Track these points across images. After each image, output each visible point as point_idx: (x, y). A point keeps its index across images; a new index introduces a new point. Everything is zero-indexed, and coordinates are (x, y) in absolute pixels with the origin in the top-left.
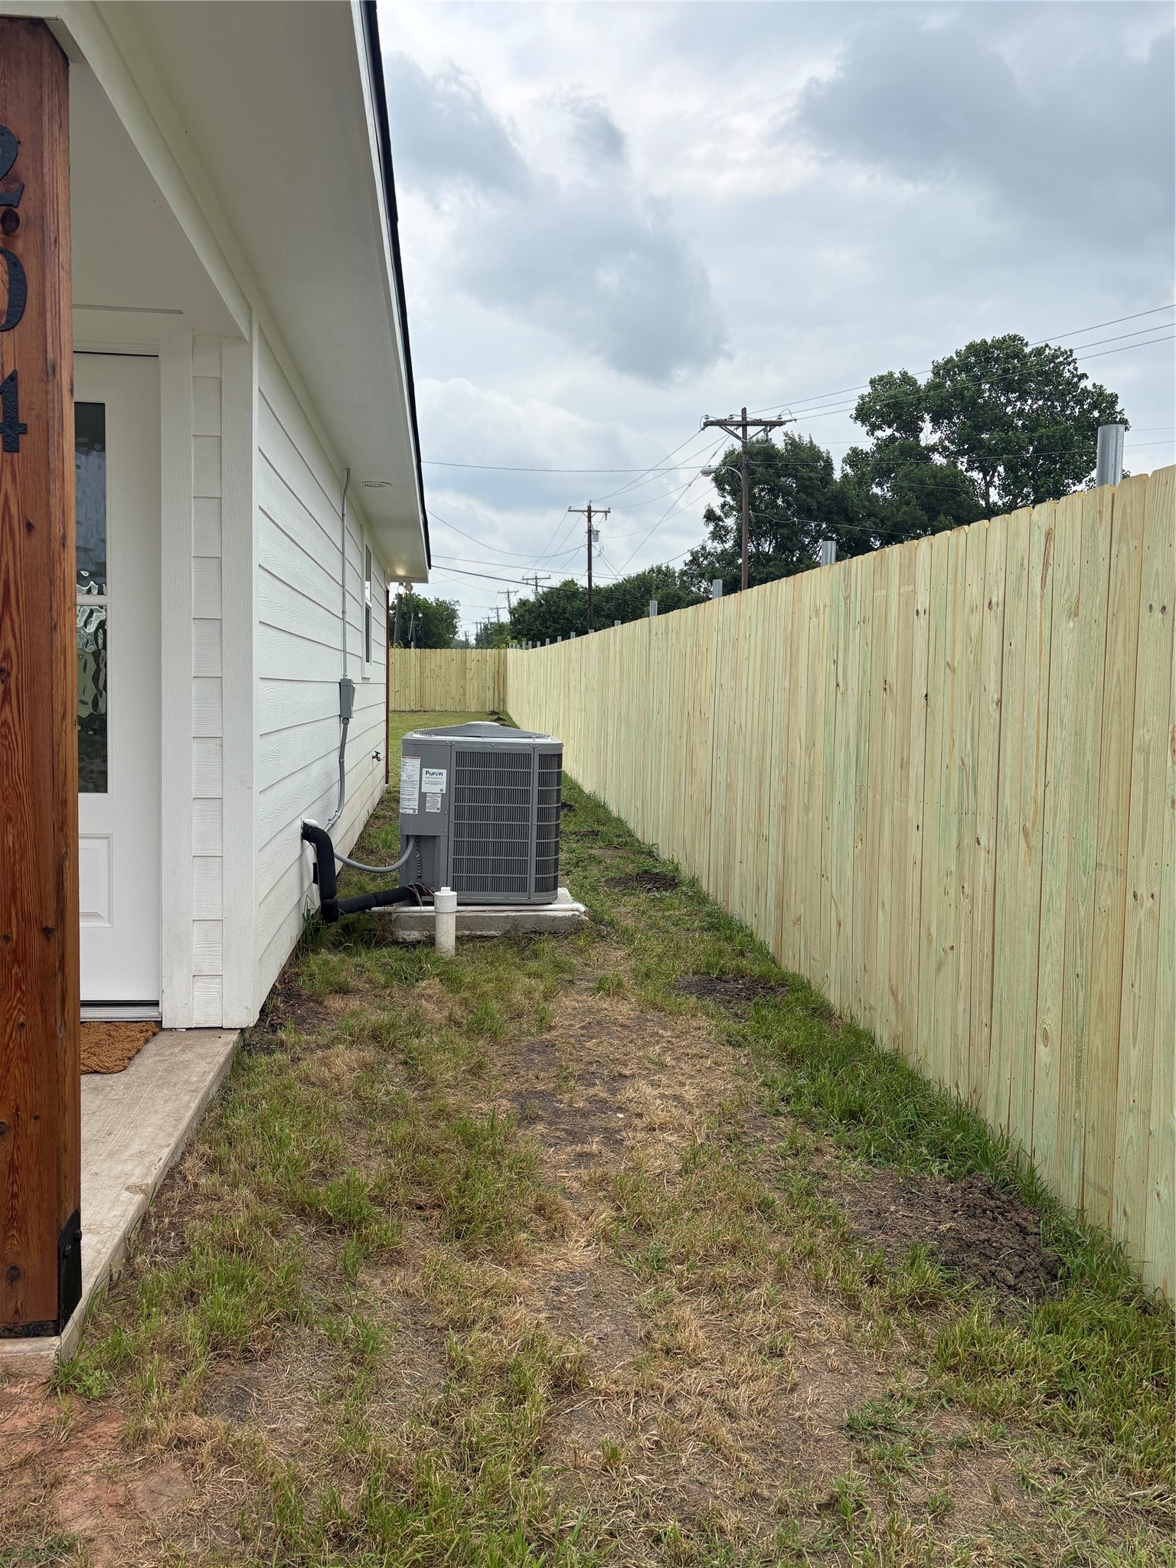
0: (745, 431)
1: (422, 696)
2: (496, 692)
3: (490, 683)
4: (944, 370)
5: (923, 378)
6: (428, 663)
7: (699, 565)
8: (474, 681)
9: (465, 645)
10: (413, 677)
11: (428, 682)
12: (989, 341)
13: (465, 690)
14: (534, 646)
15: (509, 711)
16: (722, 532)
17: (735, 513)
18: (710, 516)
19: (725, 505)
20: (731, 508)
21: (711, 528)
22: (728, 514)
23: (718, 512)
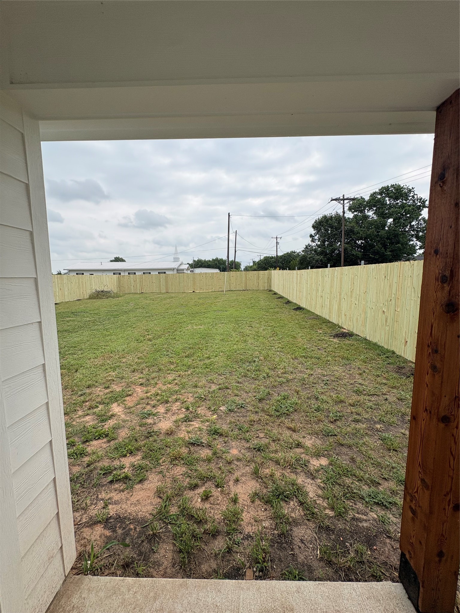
0: (344, 202)
1: (246, 285)
2: (268, 284)
3: (266, 281)
4: (373, 195)
5: (367, 198)
6: (248, 275)
7: (308, 249)
8: (262, 280)
9: (241, 271)
10: (243, 280)
11: (248, 281)
12: (390, 185)
13: (259, 283)
14: (280, 269)
15: (272, 289)
16: (314, 240)
17: (318, 235)
18: (311, 236)
19: (315, 233)
20: (317, 234)
21: (311, 239)
22: (316, 236)
23: (313, 235)
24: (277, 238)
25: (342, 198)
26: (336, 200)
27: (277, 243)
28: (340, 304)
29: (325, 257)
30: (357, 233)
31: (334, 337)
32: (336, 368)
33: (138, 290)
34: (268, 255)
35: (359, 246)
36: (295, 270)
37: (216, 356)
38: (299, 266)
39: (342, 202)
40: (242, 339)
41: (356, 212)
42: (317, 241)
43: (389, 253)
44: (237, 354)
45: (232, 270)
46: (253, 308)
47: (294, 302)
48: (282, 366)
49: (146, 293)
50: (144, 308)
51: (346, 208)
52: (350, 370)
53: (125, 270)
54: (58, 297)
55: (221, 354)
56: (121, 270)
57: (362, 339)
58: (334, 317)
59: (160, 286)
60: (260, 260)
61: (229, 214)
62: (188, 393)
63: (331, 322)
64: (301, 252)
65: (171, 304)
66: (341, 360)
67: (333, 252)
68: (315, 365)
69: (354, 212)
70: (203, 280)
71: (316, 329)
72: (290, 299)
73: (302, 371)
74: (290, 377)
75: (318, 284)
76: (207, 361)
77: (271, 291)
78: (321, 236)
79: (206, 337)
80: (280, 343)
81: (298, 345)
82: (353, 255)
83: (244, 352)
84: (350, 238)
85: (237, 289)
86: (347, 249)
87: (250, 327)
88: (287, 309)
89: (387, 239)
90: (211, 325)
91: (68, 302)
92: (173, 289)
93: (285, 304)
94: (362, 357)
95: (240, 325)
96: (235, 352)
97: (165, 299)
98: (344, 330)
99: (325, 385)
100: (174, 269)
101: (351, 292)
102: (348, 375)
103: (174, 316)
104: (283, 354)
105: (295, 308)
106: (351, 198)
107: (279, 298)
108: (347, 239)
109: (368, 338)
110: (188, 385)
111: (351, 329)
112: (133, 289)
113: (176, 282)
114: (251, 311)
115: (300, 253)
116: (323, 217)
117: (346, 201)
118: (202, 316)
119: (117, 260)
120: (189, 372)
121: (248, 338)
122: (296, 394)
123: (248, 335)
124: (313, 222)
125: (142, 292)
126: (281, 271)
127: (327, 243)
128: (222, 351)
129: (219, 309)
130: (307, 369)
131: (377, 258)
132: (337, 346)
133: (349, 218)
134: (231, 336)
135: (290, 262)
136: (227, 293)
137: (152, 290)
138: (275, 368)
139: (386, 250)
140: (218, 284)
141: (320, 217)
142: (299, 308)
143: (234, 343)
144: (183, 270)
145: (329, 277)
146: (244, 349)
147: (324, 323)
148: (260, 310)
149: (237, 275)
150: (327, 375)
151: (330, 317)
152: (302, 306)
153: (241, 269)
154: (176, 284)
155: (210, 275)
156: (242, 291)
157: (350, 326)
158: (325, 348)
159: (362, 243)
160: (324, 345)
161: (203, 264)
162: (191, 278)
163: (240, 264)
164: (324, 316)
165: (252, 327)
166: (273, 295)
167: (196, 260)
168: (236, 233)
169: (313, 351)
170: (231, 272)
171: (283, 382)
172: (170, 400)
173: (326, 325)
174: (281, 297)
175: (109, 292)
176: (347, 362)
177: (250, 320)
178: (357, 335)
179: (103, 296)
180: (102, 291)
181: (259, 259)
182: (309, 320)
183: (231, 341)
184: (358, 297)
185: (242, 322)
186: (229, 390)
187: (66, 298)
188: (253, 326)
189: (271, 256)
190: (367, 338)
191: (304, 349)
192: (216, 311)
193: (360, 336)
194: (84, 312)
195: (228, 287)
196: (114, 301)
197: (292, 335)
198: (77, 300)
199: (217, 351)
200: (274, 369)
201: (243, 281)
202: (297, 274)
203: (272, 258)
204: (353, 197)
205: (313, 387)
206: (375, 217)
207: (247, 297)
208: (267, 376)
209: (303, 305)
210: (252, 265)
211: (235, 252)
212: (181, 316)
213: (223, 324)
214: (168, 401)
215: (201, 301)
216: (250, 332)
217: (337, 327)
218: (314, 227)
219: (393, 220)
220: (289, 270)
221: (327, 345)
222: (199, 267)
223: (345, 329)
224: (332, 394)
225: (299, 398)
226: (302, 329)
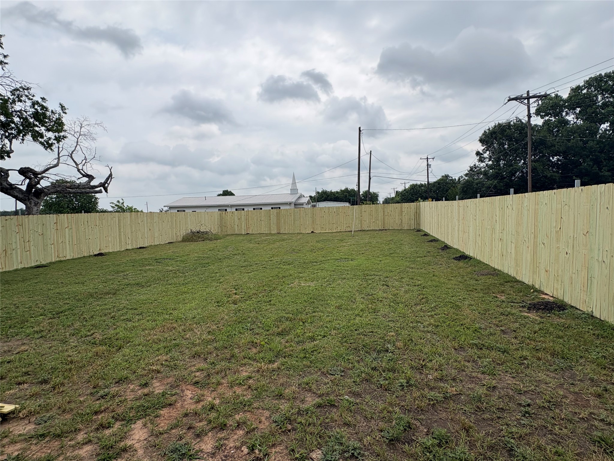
0: (528, 101)
1: (384, 223)
2: (416, 221)
3: (413, 217)
4: (576, 90)
5: (565, 95)
8: (406, 216)
10: (380, 216)
11: (386, 217)
13: (402, 220)
14: (432, 201)
15: (422, 228)
16: (483, 159)
17: (488, 152)
18: (478, 153)
19: (484, 149)
20: (487, 150)
21: (478, 158)
22: (485, 153)
23: (481, 152)
24: (427, 158)
25: (526, 95)
26: (516, 99)
27: (428, 165)
28: (535, 253)
29: (500, 182)
30: (552, 146)
31: (529, 309)
32: (542, 376)
33: (243, 231)
34: (415, 183)
35: (554, 165)
36: (455, 200)
37: (324, 336)
38: (461, 196)
39: (526, 101)
40: (370, 306)
41: (548, 116)
42: (487, 160)
43: (607, 173)
44: (359, 334)
45: (365, 202)
46: (392, 255)
47: (455, 247)
48: (434, 364)
49: (253, 234)
50: (244, 254)
51: (533, 110)
52: (572, 384)
53: (232, 206)
54: (146, 240)
55: (333, 332)
56: (228, 206)
57: (584, 316)
58: (524, 273)
59: (270, 224)
60: (405, 190)
61: (360, 128)
62: (264, 410)
63: (520, 282)
64: (464, 177)
65: (280, 249)
66: (549, 358)
67: (514, 175)
68: (498, 364)
69: (545, 116)
70: (325, 216)
71: (494, 293)
72: (449, 243)
73: (474, 377)
74: (452, 390)
75: (494, 221)
76: (309, 345)
77: (420, 231)
78: (493, 152)
79: (315, 301)
80: (432, 316)
81: (465, 321)
82: (546, 177)
83: (371, 330)
84: (540, 153)
85: (372, 229)
86: (536, 169)
87: (385, 287)
88: (443, 257)
89: (601, 152)
90: (327, 281)
91: (158, 245)
92: (287, 229)
93: (440, 251)
94: (594, 355)
95: (370, 282)
96: (356, 330)
97: (274, 242)
98: (546, 297)
99: (524, 416)
100: (290, 203)
101: (557, 232)
102: (571, 396)
103: (279, 266)
104: (438, 339)
105: (457, 256)
106: (541, 94)
107: (431, 241)
108: (534, 155)
109: (597, 314)
110: (267, 391)
111: (559, 295)
112: (236, 229)
113: (290, 219)
114: (388, 261)
115: (462, 177)
116: (495, 126)
117: (532, 100)
118: (316, 267)
119: (226, 193)
120: (275, 365)
121: (380, 305)
122: (463, 434)
123: (380, 299)
124: (480, 134)
125: (248, 232)
126: (434, 202)
127: (502, 162)
128: (335, 327)
129: (342, 257)
130: (483, 373)
131: (586, 180)
132: (537, 328)
133: (536, 126)
134: (354, 301)
135: (447, 191)
136: (357, 233)
137: (260, 230)
138: (422, 367)
139: (600, 169)
140: (345, 222)
141: (490, 127)
142: (463, 257)
143: (356, 312)
144: (303, 204)
145: (514, 209)
146: (371, 325)
147: (506, 282)
148: (402, 259)
149: (372, 209)
150: (525, 392)
151: (517, 273)
152: (467, 253)
153: (378, 202)
154: (290, 221)
155: (335, 210)
156: (377, 232)
157: (557, 289)
158: (515, 331)
159: (558, 160)
160: (511, 325)
161: (328, 196)
162: (309, 214)
163: (377, 196)
164: (506, 271)
165: (388, 286)
166: (423, 237)
167: (320, 192)
168: (371, 154)
169: (491, 334)
170: (363, 206)
171: (437, 400)
172: (230, 422)
173: (511, 287)
174: (435, 240)
175: (207, 233)
176: (563, 364)
177: (385, 275)
178: (572, 307)
179: (199, 237)
180: (198, 232)
181: (404, 188)
182: (481, 277)
183: (352, 309)
184: (571, 241)
185: (373, 277)
186: (335, 410)
187: (156, 241)
188: (390, 284)
189: (419, 183)
190: (594, 314)
191: (476, 330)
192: (338, 259)
193: (579, 310)
194: (170, 259)
195: (359, 225)
196: (210, 245)
197: (453, 302)
198: (169, 243)
199: (327, 327)
200: (420, 369)
201: (380, 218)
202: (459, 206)
203: (422, 185)
204: (543, 93)
205: (499, 418)
206: (580, 122)
207: (385, 239)
208: (407, 383)
209: (469, 252)
210: (394, 196)
211: (370, 179)
212: (288, 267)
213: (344, 281)
214: (225, 425)
215: (319, 245)
216: (385, 295)
217: (532, 290)
218: (481, 141)
219: (610, 126)
220: (445, 200)
221: (517, 325)
222: (324, 201)
223: (546, 294)
224: (543, 442)
225: (472, 445)
226: (470, 292)
